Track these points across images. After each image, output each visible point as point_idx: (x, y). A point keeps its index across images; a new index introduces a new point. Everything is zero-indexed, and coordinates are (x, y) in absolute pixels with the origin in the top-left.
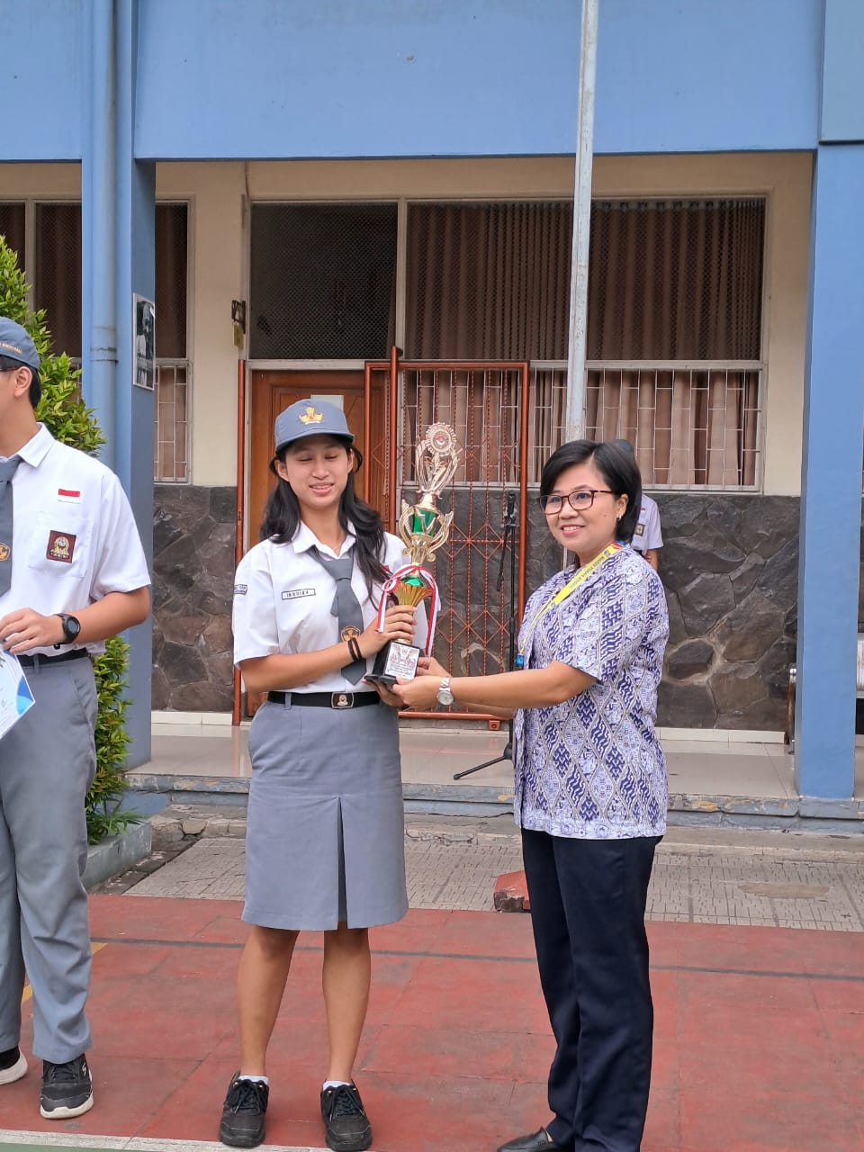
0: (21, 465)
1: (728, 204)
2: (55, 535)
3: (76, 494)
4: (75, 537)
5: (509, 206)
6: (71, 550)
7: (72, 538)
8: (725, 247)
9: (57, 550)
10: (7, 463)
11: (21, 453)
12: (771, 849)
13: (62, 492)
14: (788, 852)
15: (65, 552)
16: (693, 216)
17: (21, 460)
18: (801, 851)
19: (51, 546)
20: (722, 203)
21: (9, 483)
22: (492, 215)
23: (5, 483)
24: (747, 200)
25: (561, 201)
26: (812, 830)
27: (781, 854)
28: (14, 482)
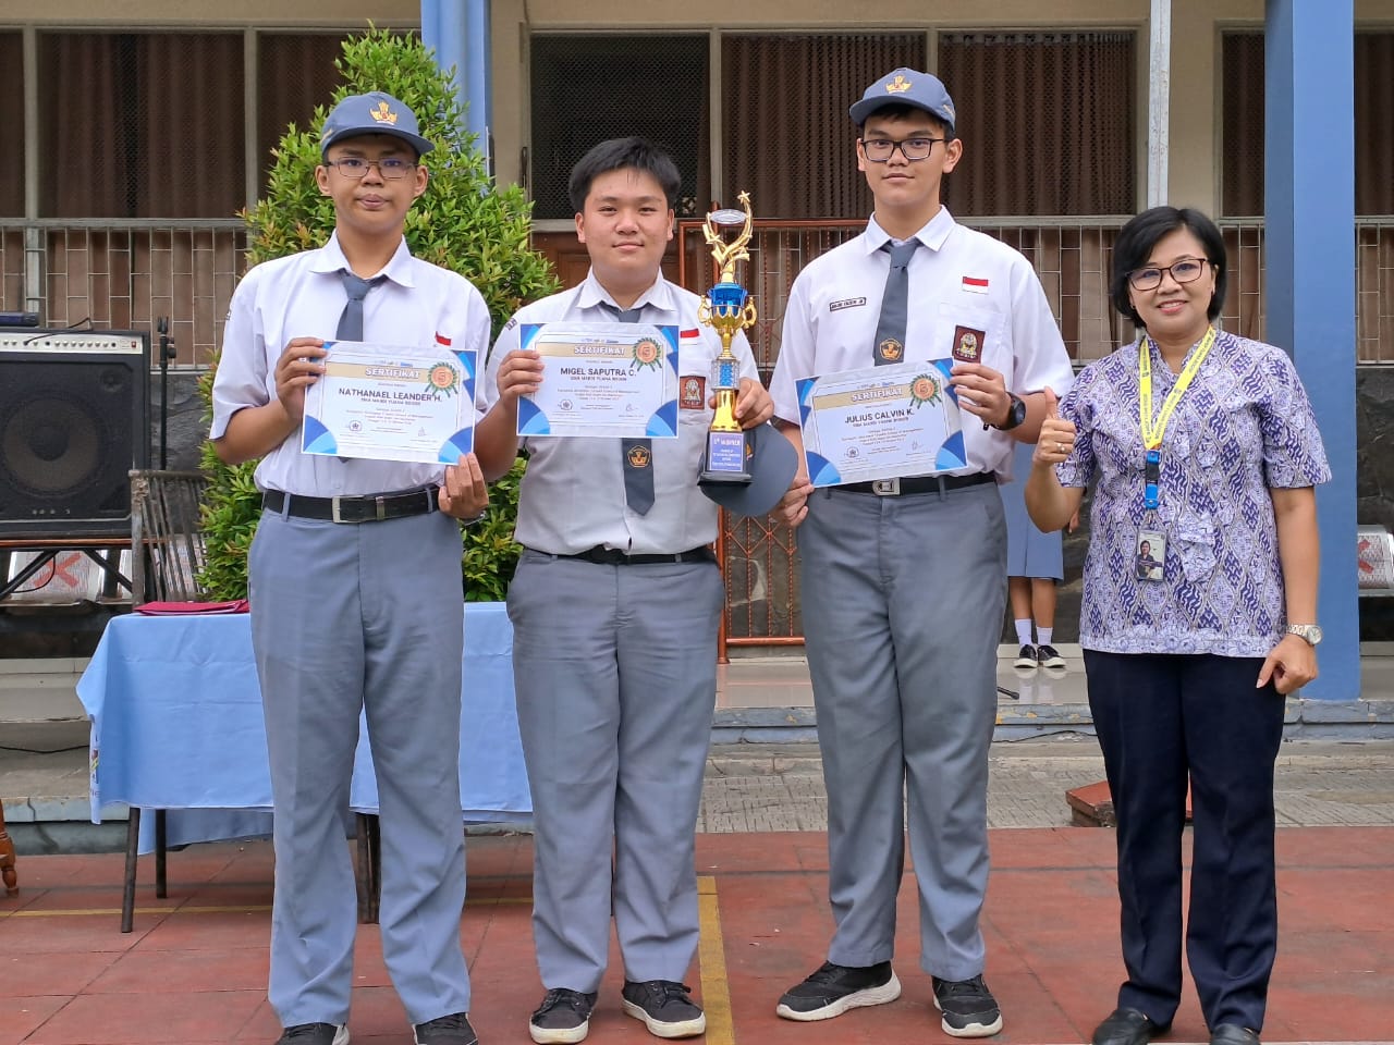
0: (919, 250)
1: (1087, 38)
2: (961, 331)
3: (984, 283)
4: (983, 333)
5: (835, 37)
6: (979, 349)
7: (980, 335)
8: (1087, 79)
9: (964, 350)
10: (904, 246)
11: (920, 235)
12: (1299, 757)
13: (967, 281)
14: (1317, 760)
15: (972, 352)
16: (1048, 53)
17: (919, 243)
18: (1333, 757)
19: (957, 343)
20: (1081, 36)
21: (904, 269)
22: (814, 48)
23: (900, 268)
24: (1114, 33)
25: (896, 33)
26: (1318, 738)
27: (1311, 763)
28: (910, 270)
